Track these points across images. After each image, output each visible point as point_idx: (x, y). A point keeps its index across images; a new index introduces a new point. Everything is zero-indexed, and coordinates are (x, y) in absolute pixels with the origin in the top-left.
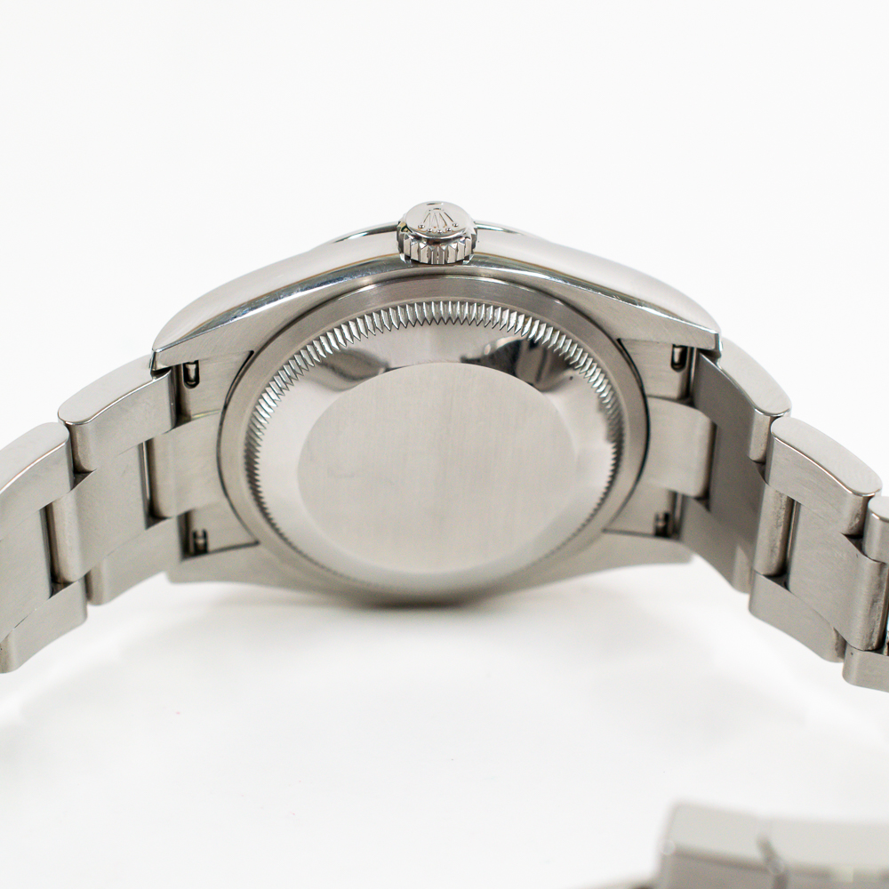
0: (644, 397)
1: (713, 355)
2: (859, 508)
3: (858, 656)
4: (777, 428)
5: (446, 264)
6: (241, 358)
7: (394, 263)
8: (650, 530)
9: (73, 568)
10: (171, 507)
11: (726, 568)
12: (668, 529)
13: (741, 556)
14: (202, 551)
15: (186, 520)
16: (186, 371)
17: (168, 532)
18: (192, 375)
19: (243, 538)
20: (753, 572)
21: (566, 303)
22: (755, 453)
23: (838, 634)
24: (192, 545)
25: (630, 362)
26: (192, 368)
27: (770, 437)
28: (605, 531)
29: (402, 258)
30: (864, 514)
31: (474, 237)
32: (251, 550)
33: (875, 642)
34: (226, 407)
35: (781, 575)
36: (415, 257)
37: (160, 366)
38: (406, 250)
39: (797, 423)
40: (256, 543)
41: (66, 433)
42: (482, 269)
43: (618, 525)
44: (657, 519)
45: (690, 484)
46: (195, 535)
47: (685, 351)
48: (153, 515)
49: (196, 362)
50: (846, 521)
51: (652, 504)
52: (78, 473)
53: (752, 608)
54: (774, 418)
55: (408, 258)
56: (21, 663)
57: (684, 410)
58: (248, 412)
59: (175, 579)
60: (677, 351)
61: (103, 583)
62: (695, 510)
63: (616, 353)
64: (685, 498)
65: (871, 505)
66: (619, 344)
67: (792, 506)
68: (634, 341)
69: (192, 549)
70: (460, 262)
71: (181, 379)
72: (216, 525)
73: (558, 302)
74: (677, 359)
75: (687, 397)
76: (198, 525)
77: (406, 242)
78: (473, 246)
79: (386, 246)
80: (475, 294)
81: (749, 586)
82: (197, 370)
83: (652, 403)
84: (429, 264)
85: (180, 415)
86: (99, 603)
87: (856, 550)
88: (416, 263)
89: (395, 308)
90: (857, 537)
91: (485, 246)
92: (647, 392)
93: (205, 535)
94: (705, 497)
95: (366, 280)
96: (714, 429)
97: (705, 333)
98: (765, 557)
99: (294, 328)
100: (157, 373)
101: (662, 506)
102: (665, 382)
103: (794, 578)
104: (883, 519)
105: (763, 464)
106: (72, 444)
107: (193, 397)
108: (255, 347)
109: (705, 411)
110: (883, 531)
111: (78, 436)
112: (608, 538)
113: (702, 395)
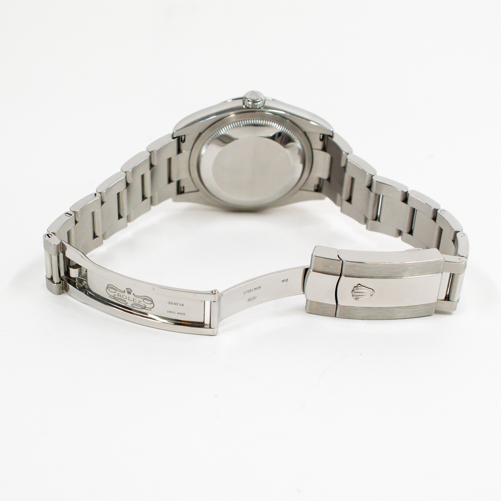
0: (312, 149)
1: (332, 137)
2: (370, 179)
3: (370, 222)
4: (348, 157)
5: (257, 108)
6: (197, 135)
7: (242, 108)
8: (313, 189)
9: (148, 194)
10: (175, 178)
11: (334, 200)
12: (318, 189)
13: (339, 196)
14: (183, 192)
15: (178, 183)
16: (182, 138)
17: (173, 185)
18: (183, 139)
19: (194, 189)
20: (342, 200)
21: (291, 121)
22: (343, 164)
23: (365, 216)
24: (180, 191)
25: (308, 138)
26: (183, 137)
27: (347, 160)
28: (300, 189)
29: (244, 107)
30: (372, 180)
31: (264, 101)
32: (197, 193)
33: (375, 217)
34: (192, 149)
35: (349, 200)
36: (248, 106)
37: (175, 136)
38: (245, 104)
39: (355, 156)
40: (198, 191)
41: (149, 154)
42: (266, 110)
43: (303, 188)
44: (315, 186)
45: (325, 176)
46: (181, 188)
47: (324, 136)
48: (170, 181)
49: (185, 136)
50: (367, 183)
51: (314, 182)
52: (152, 166)
53: (342, 211)
54: (348, 154)
55: (246, 106)
56: (134, 220)
57: (323, 153)
58: (198, 150)
59: (175, 201)
60: (322, 136)
61: (156, 199)
62: (326, 183)
63: (304, 136)
64: (323, 179)
65: (373, 178)
66: (305, 133)
67: (353, 179)
68: (309, 132)
69: (180, 192)
70: (260, 108)
71: (180, 140)
72: (187, 185)
73: (288, 120)
74: (321, 138)
75: (324, 149)
76: (182, 185)
77: (245, 102)
78: (264, 104)
79: (239, 103)
80: (264, 117)
81: (341, 205)
82: (185, 138)
83: (314, 151)
84: (252, 108)
85: (179, 151)
86: (154, 205)
87: (369, 191)
88: (248, 108)
89: (242, 121)
90: (370, 187)
91: (267, 104)
92: (313, 147)
93: (184, 188)
94: (329, 179)
95: (231, 113)
96: (332, 159)
97: (329, 130)
98: (345, 195)
99: (213, 126)
100: (174, 138)
101: (316, 182)
102: (318, 144)
103: (353, 201)
104: (377, 182)
105: (345, 168)
106: (150, 157)
107: (183, 145)
108: (201, 131)
109: (329, 153)
110: (377, 184)
111: (152, 155)
112: (300, 192)
113: (328, 148)
